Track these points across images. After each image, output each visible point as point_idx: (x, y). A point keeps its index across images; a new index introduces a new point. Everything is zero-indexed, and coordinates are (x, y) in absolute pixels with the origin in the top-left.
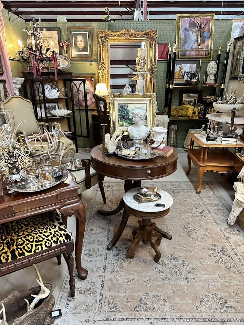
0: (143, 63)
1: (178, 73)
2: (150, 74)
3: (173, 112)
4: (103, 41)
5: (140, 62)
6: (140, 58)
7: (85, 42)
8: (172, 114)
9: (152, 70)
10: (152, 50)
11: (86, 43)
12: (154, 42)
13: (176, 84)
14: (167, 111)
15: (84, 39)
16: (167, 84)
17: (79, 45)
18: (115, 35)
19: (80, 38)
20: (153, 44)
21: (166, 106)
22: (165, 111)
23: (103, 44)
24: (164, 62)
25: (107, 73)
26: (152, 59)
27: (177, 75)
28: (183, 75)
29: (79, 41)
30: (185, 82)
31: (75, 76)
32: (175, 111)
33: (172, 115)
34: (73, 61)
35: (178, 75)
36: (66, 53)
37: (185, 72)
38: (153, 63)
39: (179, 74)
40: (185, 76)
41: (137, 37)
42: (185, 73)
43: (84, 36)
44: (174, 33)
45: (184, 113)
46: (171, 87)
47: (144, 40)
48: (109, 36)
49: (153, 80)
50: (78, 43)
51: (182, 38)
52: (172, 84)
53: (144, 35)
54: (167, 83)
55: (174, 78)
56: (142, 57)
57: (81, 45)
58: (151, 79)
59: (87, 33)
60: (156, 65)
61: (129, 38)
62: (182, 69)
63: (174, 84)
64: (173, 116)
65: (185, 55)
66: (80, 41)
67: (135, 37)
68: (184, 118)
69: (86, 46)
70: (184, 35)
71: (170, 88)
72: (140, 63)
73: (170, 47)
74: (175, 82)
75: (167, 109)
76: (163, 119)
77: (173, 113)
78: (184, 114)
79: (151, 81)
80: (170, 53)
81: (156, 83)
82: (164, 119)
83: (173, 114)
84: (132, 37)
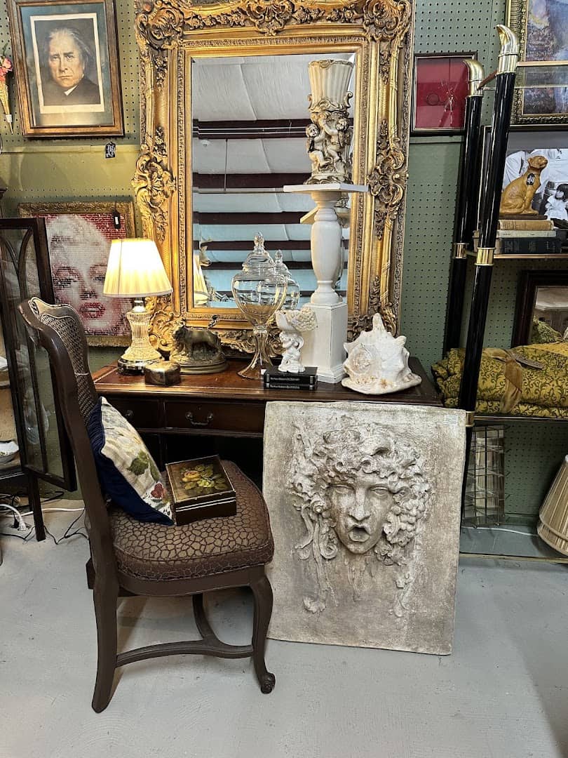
0: (334, 139)
1: (516, 190)
2: (377, 197)
3: (491, 380)
4: (157, 49)
5: (323, 132)
6: (317, 109)
7: (84, 57)
8: (486, 390)
9: (385, 178)
10: (387, 81)
11: (88, 60)
12: (398, 42)
13: (511, 245)
14: (459, 376)
15: (79, 44)
16: (461, 245)
17: (61, 71)
18: (212, 19)
19: (63, 42)
20: (395, 55)
21: (451, 340)
22: (449, 374)
23: (160, 63)
24: (447, 139)
25: (176, 193)
26: (384, 126)
27: (511, 200)
28: (540, 201)
29: (58, 55)
30: (552, 234)
31: (43, 208)
32: (502, 377)
33: (487, 394)
34: (39, 142)
35: (520, 201)
36: (7, 109)
37: (550, 185)
38: (392, 145)
39: (525, 192)
40: (547, 206)
41: (319, 23)
42: (551, 191)
43: (82, 31)
44: (496, 8)
45: (549, 387)
46: (483, 257)
47: (350, 37)
48: (184, 26)
49: (389, 223)
50: (55, 64)
51: (538, 26)
52: (490, 242)
53: (348, 14)
54: (456, 239)
55: (497, 216)
56: (329, 106)
57: (67, 73)
58: (380, 218)
59: (93, 16)
60: (404, 153)
61: (277, 32)
62: (540, 169)
63: (497, 243)
64: (492, 399)
65: (551, 108)
66: (66, 55)
67: (305, 25)
68: (546, 412)
69: (91, 78)
70: (548, 13)
71: (478, 263)
72: (322, 136)
73: (476, 66)
74: (501, 233)
75: (456, 362)
76: (438, 428)
77: (489, 384)
78: (550, 395)
79: (380, 229)
80: (479, 93)
81: (403, 239)
82: (444, 430)
83: (490, 389)
84: (293, 24)
